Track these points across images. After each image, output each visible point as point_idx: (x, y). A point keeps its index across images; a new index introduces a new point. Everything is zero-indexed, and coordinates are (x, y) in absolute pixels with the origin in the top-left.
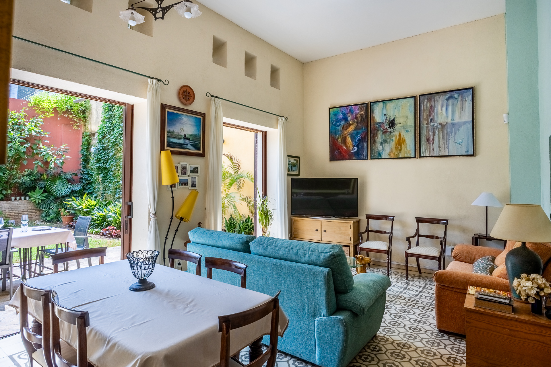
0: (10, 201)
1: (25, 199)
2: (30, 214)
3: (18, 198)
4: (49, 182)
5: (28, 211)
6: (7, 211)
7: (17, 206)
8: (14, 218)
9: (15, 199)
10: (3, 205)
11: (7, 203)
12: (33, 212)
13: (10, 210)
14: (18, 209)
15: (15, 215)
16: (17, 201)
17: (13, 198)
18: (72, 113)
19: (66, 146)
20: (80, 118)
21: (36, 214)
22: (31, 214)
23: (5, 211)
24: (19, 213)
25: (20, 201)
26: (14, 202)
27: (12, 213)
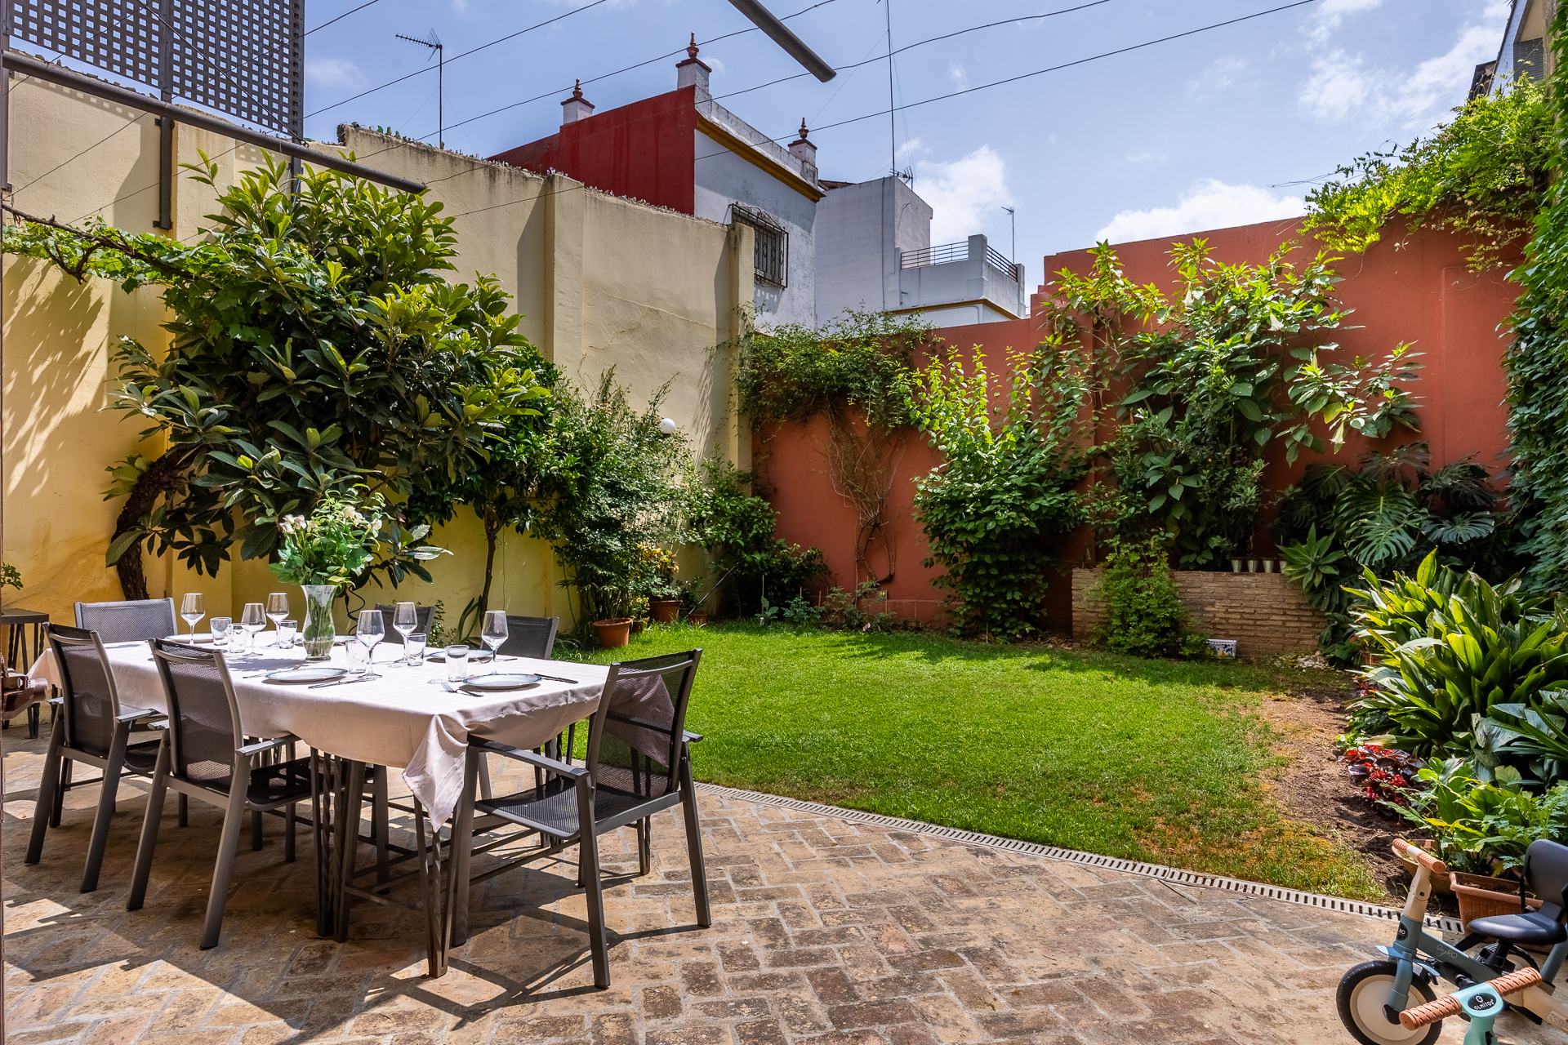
0: (1225, 574)
1: (1276, 569)
2: (1293, 625)
3: (1252, 564)
4: (1346, 505)
5: (1285, 614)
6: (1218, 605)
7: (1247, 592)
8: (1241, 633)
9: (1244, 569)
10: (1206, 586)
11: (1219, 579)
12: (1305, 619)
13: (1227, 603)
14: (1254, 604)
15: (1243, 624)
16: (1249, 575)
17: (1236, 565)
18: (1470, 203)
19: (1408, 351)
20: (1510, 215)
21: (1314, 627)
22: (1298, 624)
23: (1213, 605)
24: (1256, 616)
25: (1258, 577)
26: (1238, 578)
27: (1233, 616)
